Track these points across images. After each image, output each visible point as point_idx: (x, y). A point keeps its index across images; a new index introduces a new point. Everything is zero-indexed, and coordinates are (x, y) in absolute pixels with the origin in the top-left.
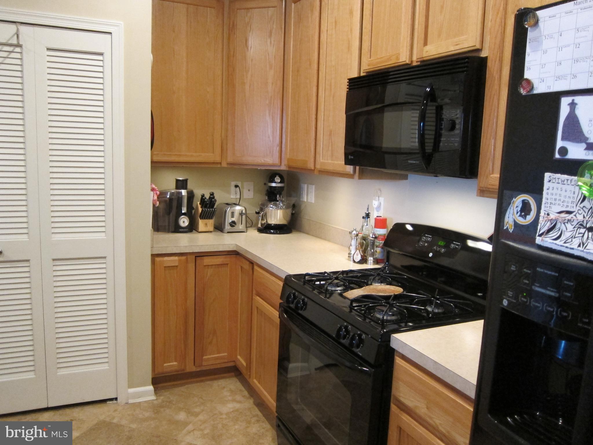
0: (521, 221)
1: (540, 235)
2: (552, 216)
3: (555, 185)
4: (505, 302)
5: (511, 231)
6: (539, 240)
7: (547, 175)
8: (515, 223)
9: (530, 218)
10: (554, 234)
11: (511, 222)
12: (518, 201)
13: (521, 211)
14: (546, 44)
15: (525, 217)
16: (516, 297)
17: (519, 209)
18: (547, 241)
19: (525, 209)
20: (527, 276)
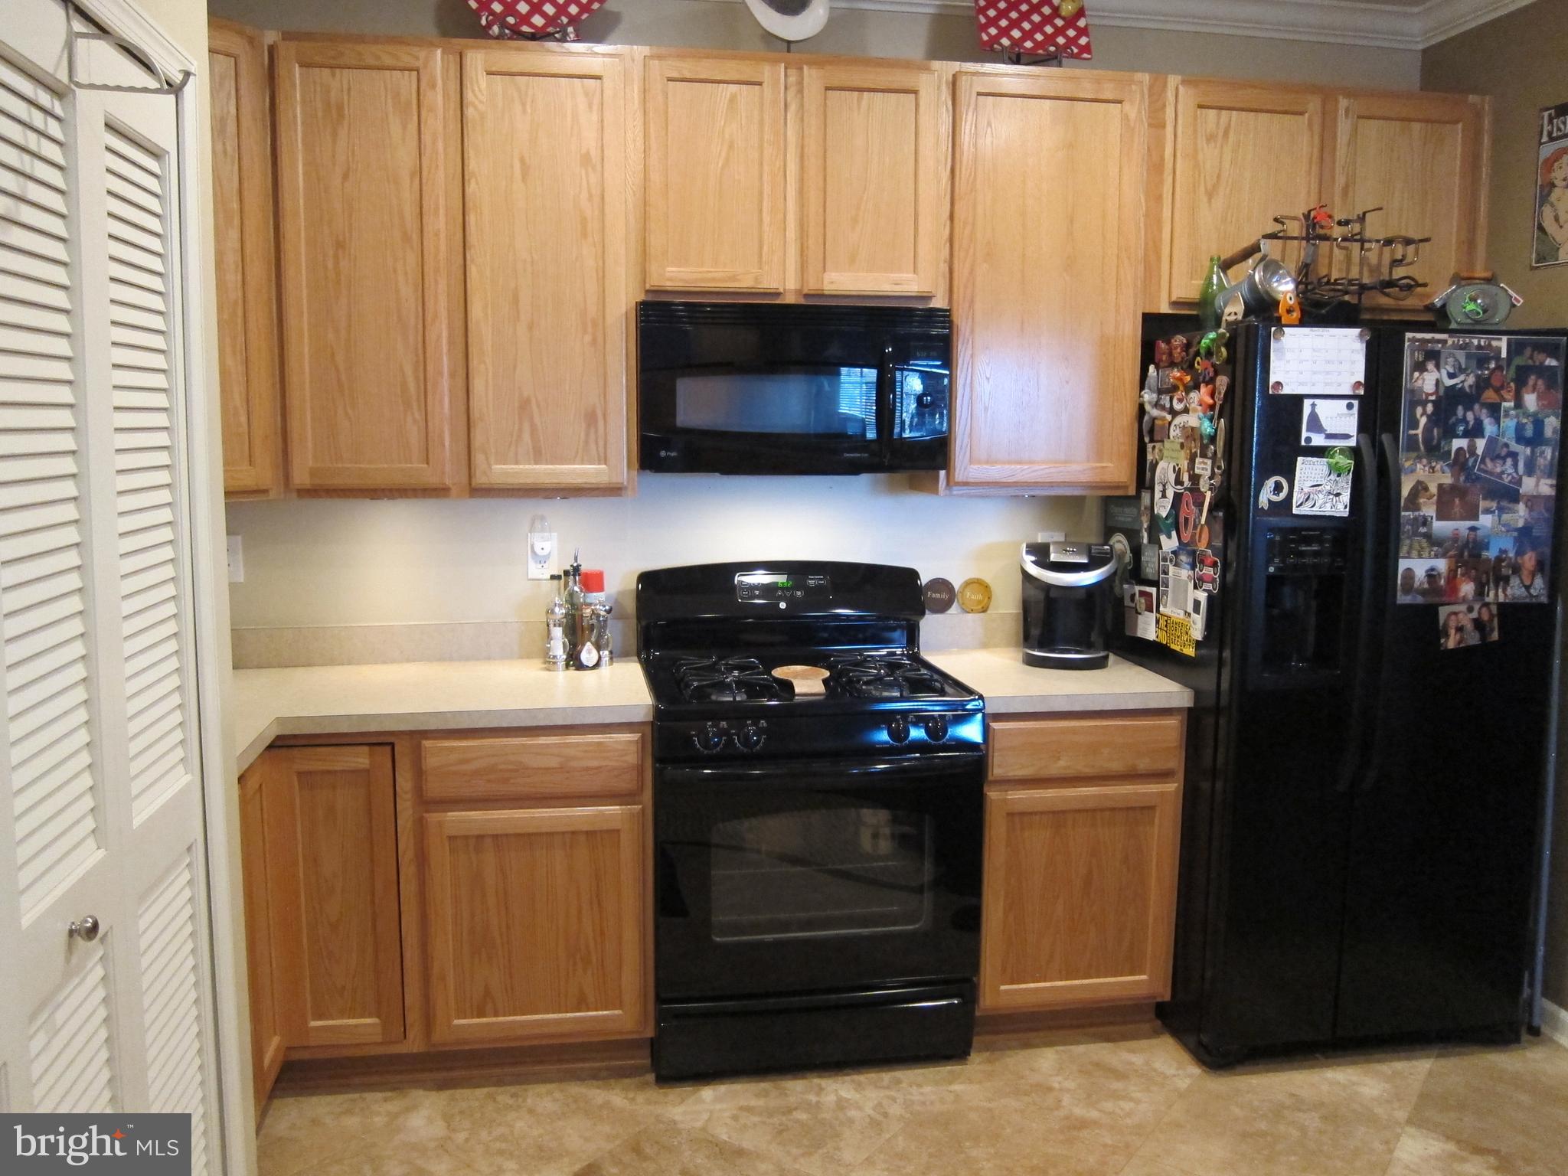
0: (1275, 498)
1: (1297, 507)
2: (1306, 490)
3: (1308, 466)
4: (1271, 569)
5: (1266, 508)
6: (1295, 511)
7: (1300, 459)
8: (1269, 501)
9: (1283, 495)
10: (1310, 503)
11: (1266, 502)
12: (1270, 483)
13: (1275, 490)
14: (1288, 356)
15: (1278, 495)
16: (1283, 561)
17: (1272, 489)
18: (1305, 510)
19: (1278, 488)
20: (1292, 541)
